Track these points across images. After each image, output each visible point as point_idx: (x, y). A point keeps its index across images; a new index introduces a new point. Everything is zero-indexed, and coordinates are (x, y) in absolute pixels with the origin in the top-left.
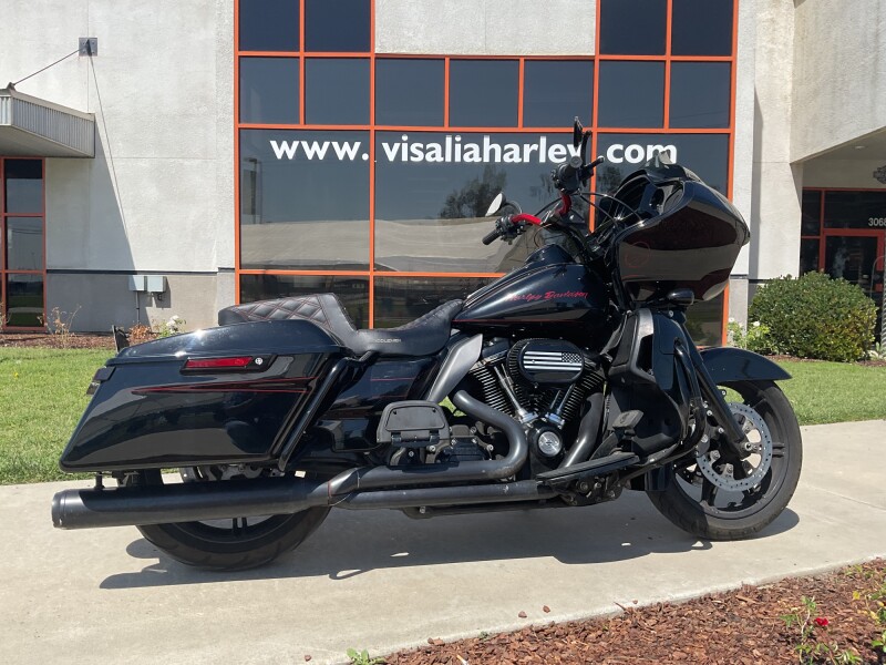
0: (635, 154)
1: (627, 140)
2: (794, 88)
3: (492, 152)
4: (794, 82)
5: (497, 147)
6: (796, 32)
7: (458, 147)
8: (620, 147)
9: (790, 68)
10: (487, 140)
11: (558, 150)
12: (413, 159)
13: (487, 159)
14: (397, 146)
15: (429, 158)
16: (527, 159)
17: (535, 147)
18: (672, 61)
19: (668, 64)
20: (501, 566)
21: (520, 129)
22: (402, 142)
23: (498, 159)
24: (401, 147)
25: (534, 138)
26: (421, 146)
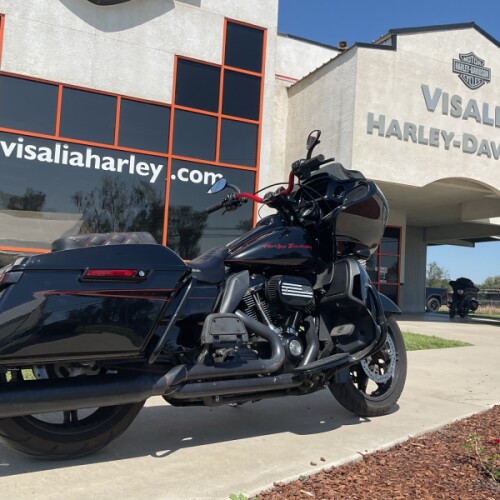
0: (196, 177)
1: (192, 166)
2: (286, 149)
3: (93, 161)
4: (287, 145)
5: (97, 158)
6: (289, 114)
7: (65, 153)
8: (187, 171)
9: (284, 136)
10: (89, 151)
11: (143, 166)
12: (26, 157)
13: (88, 165)
14: (13, 145)
15: (40, 158)
16: (120, 170)
17: (126, 162)
18: (222, 118)
19: (220, 120)
20: (264, 440)
21: (116, 147)
22: (18, 142)
23: (97, 166)
24: (16, 147)
25: (126, 155)
26: (35, 148)
